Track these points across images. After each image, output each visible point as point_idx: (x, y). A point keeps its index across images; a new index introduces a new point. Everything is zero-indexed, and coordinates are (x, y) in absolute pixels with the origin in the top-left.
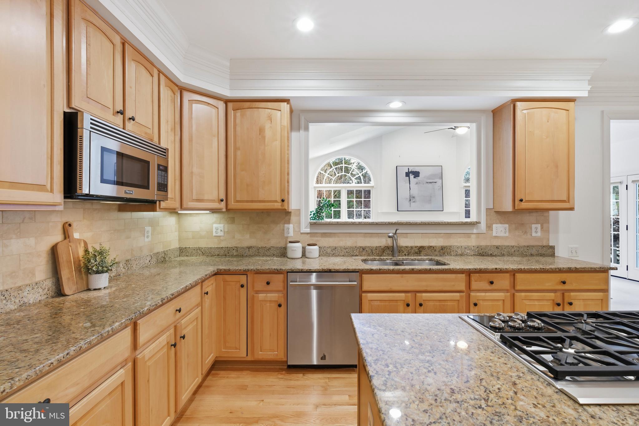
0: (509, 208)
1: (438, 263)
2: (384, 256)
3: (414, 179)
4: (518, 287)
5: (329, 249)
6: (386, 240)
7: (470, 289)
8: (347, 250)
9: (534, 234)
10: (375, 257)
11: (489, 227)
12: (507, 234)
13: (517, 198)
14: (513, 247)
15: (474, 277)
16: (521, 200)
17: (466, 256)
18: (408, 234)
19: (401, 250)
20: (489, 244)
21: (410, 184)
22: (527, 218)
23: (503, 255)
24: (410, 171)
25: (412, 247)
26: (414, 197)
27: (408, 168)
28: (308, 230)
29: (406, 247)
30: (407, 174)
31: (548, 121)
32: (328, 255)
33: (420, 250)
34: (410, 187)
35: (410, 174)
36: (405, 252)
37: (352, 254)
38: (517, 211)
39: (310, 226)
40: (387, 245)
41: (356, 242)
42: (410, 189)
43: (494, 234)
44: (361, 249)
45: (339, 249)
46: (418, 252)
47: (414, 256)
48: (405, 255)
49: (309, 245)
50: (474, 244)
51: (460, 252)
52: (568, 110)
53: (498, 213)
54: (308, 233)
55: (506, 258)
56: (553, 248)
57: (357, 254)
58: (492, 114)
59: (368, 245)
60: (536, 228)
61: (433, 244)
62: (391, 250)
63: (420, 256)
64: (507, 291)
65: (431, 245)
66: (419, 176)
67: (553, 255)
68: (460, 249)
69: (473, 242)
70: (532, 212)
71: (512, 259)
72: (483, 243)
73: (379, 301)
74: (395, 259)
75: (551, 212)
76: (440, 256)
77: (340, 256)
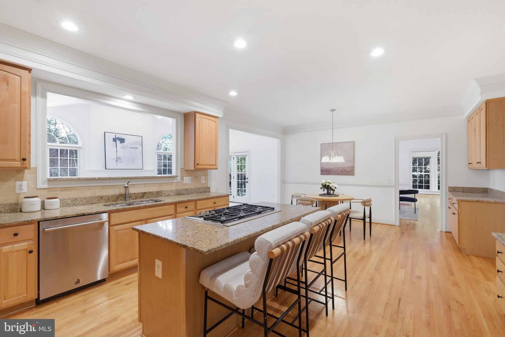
0: (192, 168)
1: (156, 201)
2: (118, 201)
3: (121, 144)
4: (198, 208)
5: (69, 201)
6: (120, 190)
7: (176, 212)
8: (87, 200)
9: (202, 182)
10: (113, 203)
11: (182, 179)
12: (190, 182)
13: (196, 163)
14: (193, 189)
15: (178, 205)
16: (198, 164)
17: (170, 196)
18: (136, 185)
19: (130, 196)
20: (182, 188)
21: (116, 147)
22: (199, 173)
23: (189, 194)
24: (116, 137)
25: (138, 194)
26: (120, 158)
27: (115, 135)
28: (46, 186)
29: (134, 194)
30: (115, 140)
31: (209, 126)
32: (68, 205)
33: (143, 195)
34: (117, 150)
35: (117, 140)
36: (134, 197)
37: (91, 202)
38: (196, 170)
39: (48, 183)
40: (120, 194)
41: (95, 193)
42: (117, 152)
43: (184, 183)
44: (100, 198)
45: (79, 199)
46: (142, 196)
47: (139, 199)
48: (134, 199)
49: (48, 199)
50: (174, 189)
51: (167, 194)
52: (216, 122)
53: (186, 170)
54: (45, 189)
55: (190, 195)
56: (209, 188)
57: (96, 202)
58: (184, 115)
59: (105, 194)
60: (203, 178)
61: (151, 191)
62: (124, 197)
63: (144, 198)
64: (193, 211)
65: (150, 191)
66: (124, 142)
67: (209, 192)
68: (167, 192)
69: (174, 188)
70: (201, 170)
71: (193, 195)
72: (179, 188)
73: (122, 230)
74: (127, 202)
75: (209, 170)
76: (156, 197)
77: (81, 205)
